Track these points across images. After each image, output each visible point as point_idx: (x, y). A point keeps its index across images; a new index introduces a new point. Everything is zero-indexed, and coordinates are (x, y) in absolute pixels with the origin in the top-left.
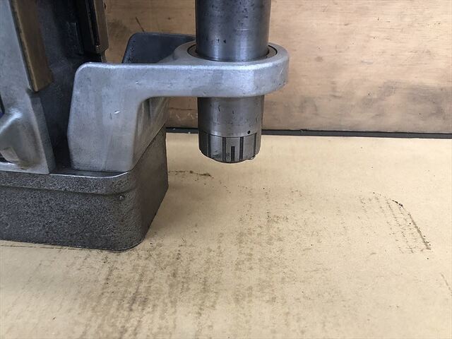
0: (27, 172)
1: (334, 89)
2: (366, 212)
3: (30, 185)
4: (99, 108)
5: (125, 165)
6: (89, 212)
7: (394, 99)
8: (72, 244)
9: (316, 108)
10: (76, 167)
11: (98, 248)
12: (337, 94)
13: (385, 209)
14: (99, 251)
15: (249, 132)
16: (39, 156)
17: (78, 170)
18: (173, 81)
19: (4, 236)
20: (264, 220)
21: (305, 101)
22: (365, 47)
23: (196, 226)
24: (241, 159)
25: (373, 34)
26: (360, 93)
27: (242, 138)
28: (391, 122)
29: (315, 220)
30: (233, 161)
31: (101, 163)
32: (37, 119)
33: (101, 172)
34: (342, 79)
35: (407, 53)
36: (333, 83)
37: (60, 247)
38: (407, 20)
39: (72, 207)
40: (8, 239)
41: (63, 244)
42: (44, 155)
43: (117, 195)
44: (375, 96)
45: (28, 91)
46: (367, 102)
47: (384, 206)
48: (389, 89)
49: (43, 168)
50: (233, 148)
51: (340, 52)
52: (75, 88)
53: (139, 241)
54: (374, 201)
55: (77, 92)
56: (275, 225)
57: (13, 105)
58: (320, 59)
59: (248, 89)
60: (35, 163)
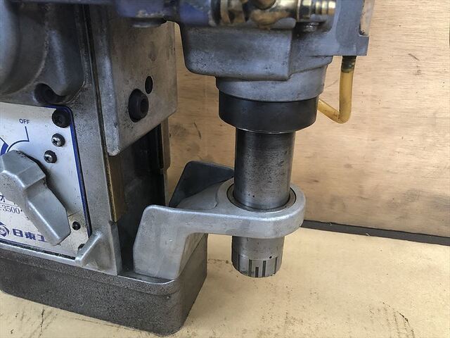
0: (102, 272)
1: (361, 192)
2: (373, 323)
3: (102, 280)
4: (158, 236)
5: (173, 275)
6: (143, 304)
7: (416, 205)
8: (128, 325)
9: (344, 206)
10: (137, 272)
11: (146, 330)
12: (364, 196)
13: (391, 322)
14: (147, 333)
15: (271, 257)
16: (111, 264)
17: (138, 274)
18: (213, 225)
19: (78, 311)
20: (282, 320)
21: (334, 200)
22: (390, 160)
23: (225, 319)
24: (264, 275)
25: (398, 150)
26: (386, 197)
27: (265, 262)
28: (415, 225)
29: (326, 326)
30: (257, 276)
31: (155, 272)
32: (114, 239)
33: (155, 278)
34: (369, 184)
35: (429, 168)
36: (360, 187)
37: (118, 325)
38: (429, 140)
39: (131, 298)
40: (81, 313)
41: (120, 323)
42: (115, 263)
43: (165, 296)
44: (399, 201)
45: (110, 222)
46: (392, 206)
47: (391, 318)
48: (413, 196)
49: (114, 271)
50: (257, 268)
51: (367, 162)
52: (142, 220)
53: (179, 328)
54: (382, 312)
55: (143, 223)
56: (291, 327)
57: (98, 229)
58: (349, 166)
59: (268, 234)
60: (108, 268)
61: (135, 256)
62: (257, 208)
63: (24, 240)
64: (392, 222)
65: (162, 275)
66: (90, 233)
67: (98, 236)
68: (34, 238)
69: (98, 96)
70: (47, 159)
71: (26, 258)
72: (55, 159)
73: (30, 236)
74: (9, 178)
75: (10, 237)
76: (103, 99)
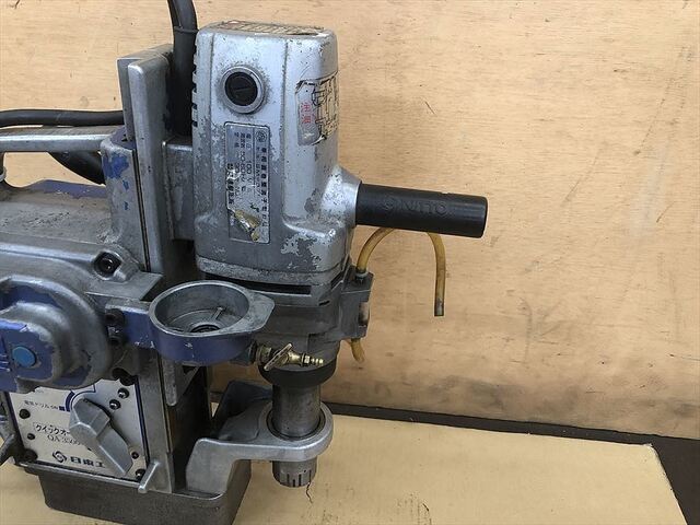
0: (157, 491)
1: (404, 377)
2: (399, 514)
4: (208, 462)
5: (222, 491)
7: (457, 390)
9: (389, 391)
10: (189, 489)
12: (407, 382)
15: (305, 471)
16: (167, 484)
17: (190, 492)
21: (378, 386)
22: (429, 350)
24: (300, 485)
25: (435, 341)
26: (427, 383)
27: (300, 475)
28: (458, 407)
30: (294, 486)
31: (206, 489)
32: (170, 465)
33: (206, 494)
34: (411, 371)
35: (465, 357)
36: (403, 373)
42: (170, 484)
43: (214, 508)
44: (440, 387)
45: (167, 453)
46: (434, 391)
48: (452, 382)
49: (169, 490)
50: (294, 480)
51: (408, 351)
55: (195, 451)
57: (156, 458)
58: (391, 355)
59: (301, 458)
60: (163, 488)
61: (188, 477)
62: (292, 437)
63: (82, 466)
64: (435, 405)
65: (212, 491)
66: (148, 463)
67: (157, 464)
68: (92, 464)
69: (160, 367)
70: (112, 407)
71: (82, 481)
72: (119, 406)
73: (87, 462)
74: (83, 428)
75: (68, 463)
76: (164, 369)
